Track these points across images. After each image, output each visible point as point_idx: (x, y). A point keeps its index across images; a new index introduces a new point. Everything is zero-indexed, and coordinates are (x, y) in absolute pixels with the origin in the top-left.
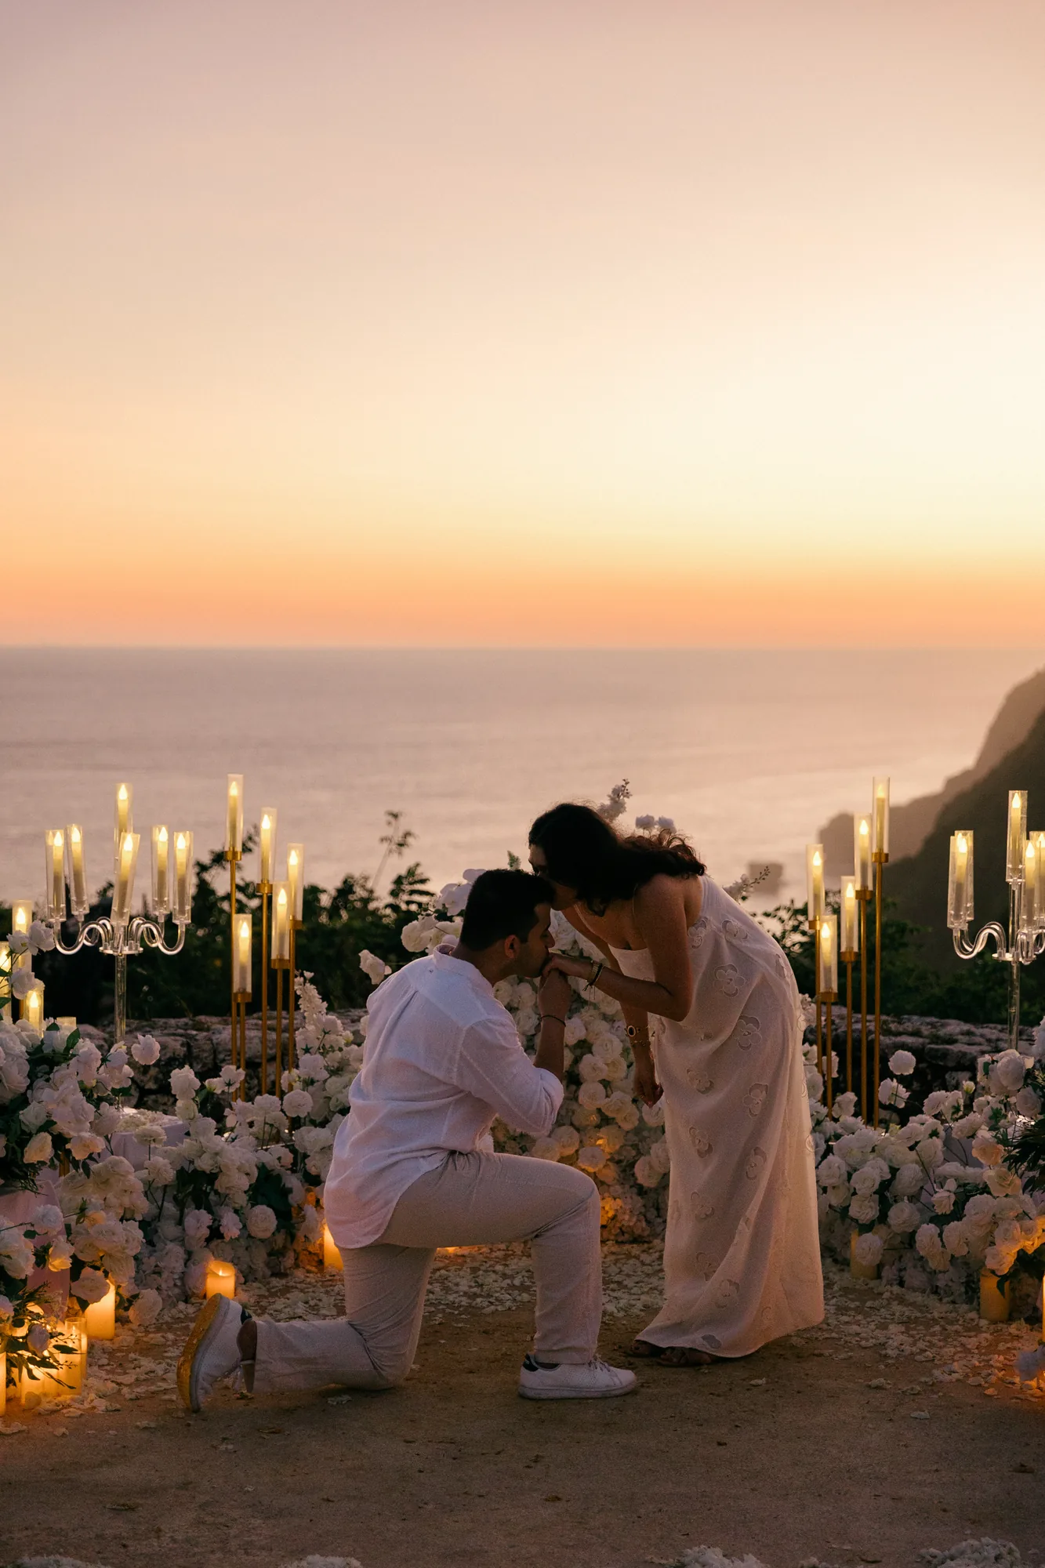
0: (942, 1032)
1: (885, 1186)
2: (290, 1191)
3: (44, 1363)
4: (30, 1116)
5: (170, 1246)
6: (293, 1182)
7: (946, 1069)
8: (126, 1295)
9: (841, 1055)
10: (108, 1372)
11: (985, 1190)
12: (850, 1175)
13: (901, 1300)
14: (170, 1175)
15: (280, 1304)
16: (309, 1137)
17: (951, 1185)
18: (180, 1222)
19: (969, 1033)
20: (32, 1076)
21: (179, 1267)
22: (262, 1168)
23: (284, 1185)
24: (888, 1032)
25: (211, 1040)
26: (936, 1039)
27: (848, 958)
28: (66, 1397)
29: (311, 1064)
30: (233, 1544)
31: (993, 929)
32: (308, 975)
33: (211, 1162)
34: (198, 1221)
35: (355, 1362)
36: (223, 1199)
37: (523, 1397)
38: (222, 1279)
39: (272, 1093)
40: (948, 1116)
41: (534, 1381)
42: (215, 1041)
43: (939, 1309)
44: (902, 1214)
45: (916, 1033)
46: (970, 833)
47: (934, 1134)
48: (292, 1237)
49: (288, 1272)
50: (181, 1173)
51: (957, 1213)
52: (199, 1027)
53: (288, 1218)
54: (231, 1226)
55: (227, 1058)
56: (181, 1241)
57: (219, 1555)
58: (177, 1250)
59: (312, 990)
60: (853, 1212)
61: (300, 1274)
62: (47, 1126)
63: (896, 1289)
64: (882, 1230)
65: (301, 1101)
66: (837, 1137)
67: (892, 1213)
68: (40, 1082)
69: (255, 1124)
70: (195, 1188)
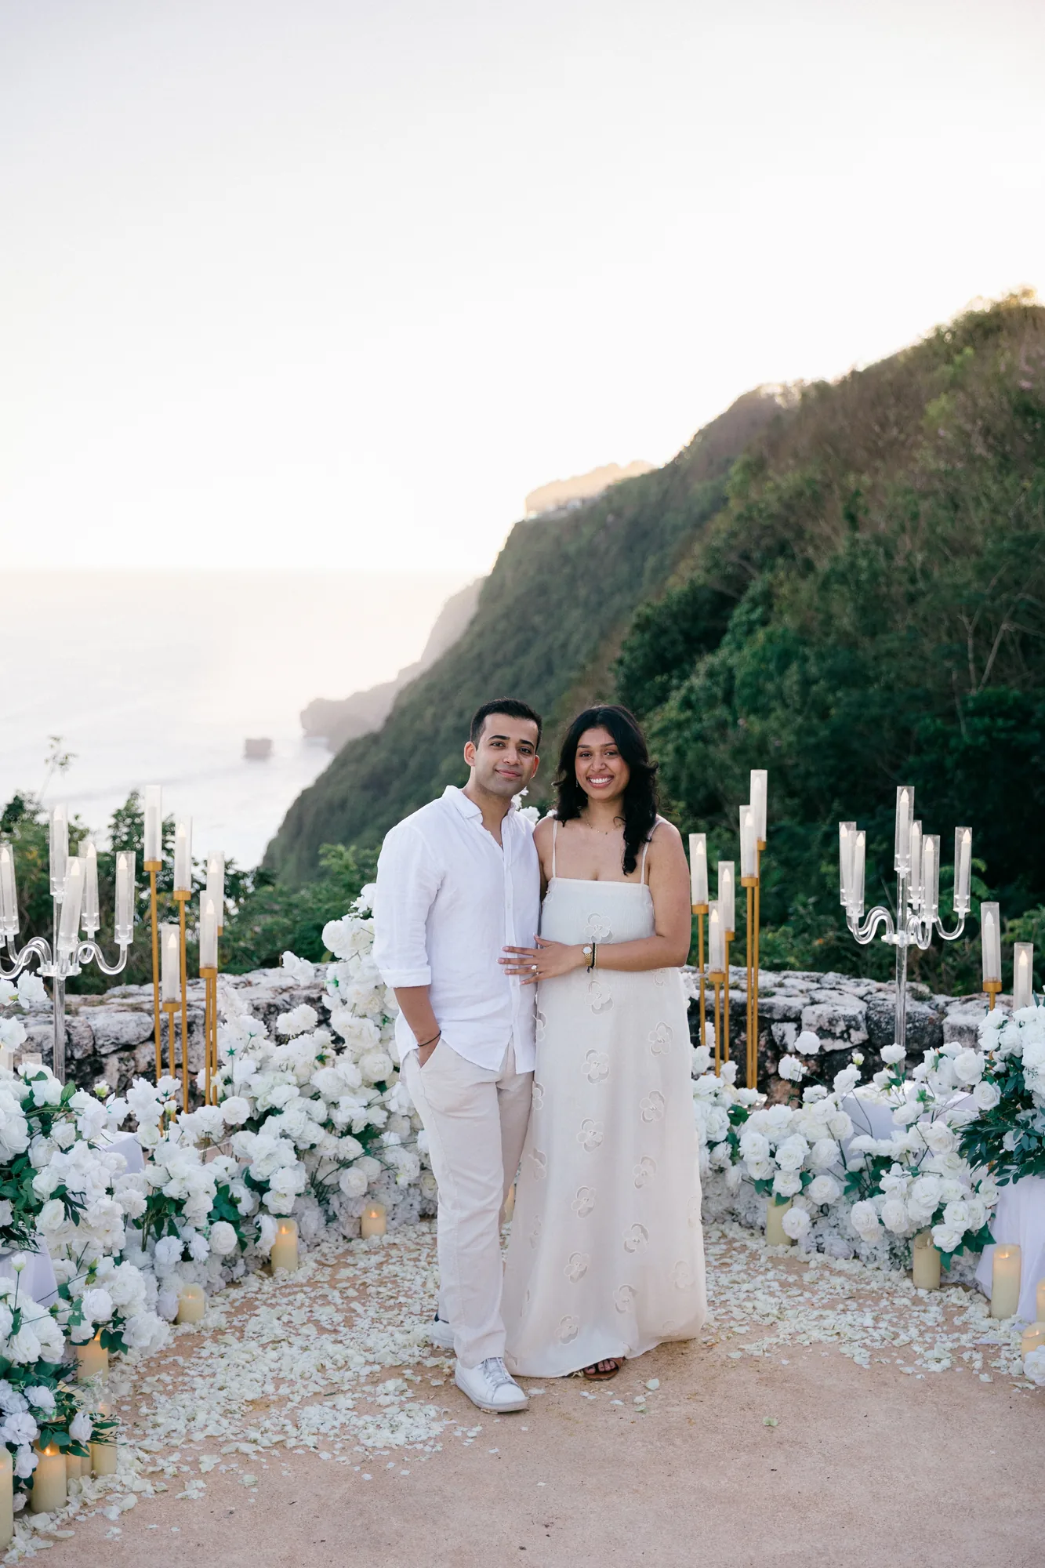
2: (239, 1200)
4: (38, 1183)
7: (774, 1021)
12: (769, 1151)
14: (142, 1206)
16: (246, 1144)
18: (144, 1246)
20: (31, 1134)
22: (216, 1183)
23: (232, 1195)
25: (89, 1026)
31: (883, 914)
33: (179, 1188)
34: (168, 1249)
36: (188, 1222)
42: (93, 1028)
44: (823, 1188)
49: (241, 1279)
50: (149, 1202)
53: (242, 1228)
54: (199, 1247)
55: (106, 1043)
56: (150, 1267)
60: (775, 1186)
61: (253, 1283)
64: (802, 1202)
65: (238, 1109)
66: (740, 1110)
67: (812, 1186)
69: (192, 1137)
70: (158, 1211)
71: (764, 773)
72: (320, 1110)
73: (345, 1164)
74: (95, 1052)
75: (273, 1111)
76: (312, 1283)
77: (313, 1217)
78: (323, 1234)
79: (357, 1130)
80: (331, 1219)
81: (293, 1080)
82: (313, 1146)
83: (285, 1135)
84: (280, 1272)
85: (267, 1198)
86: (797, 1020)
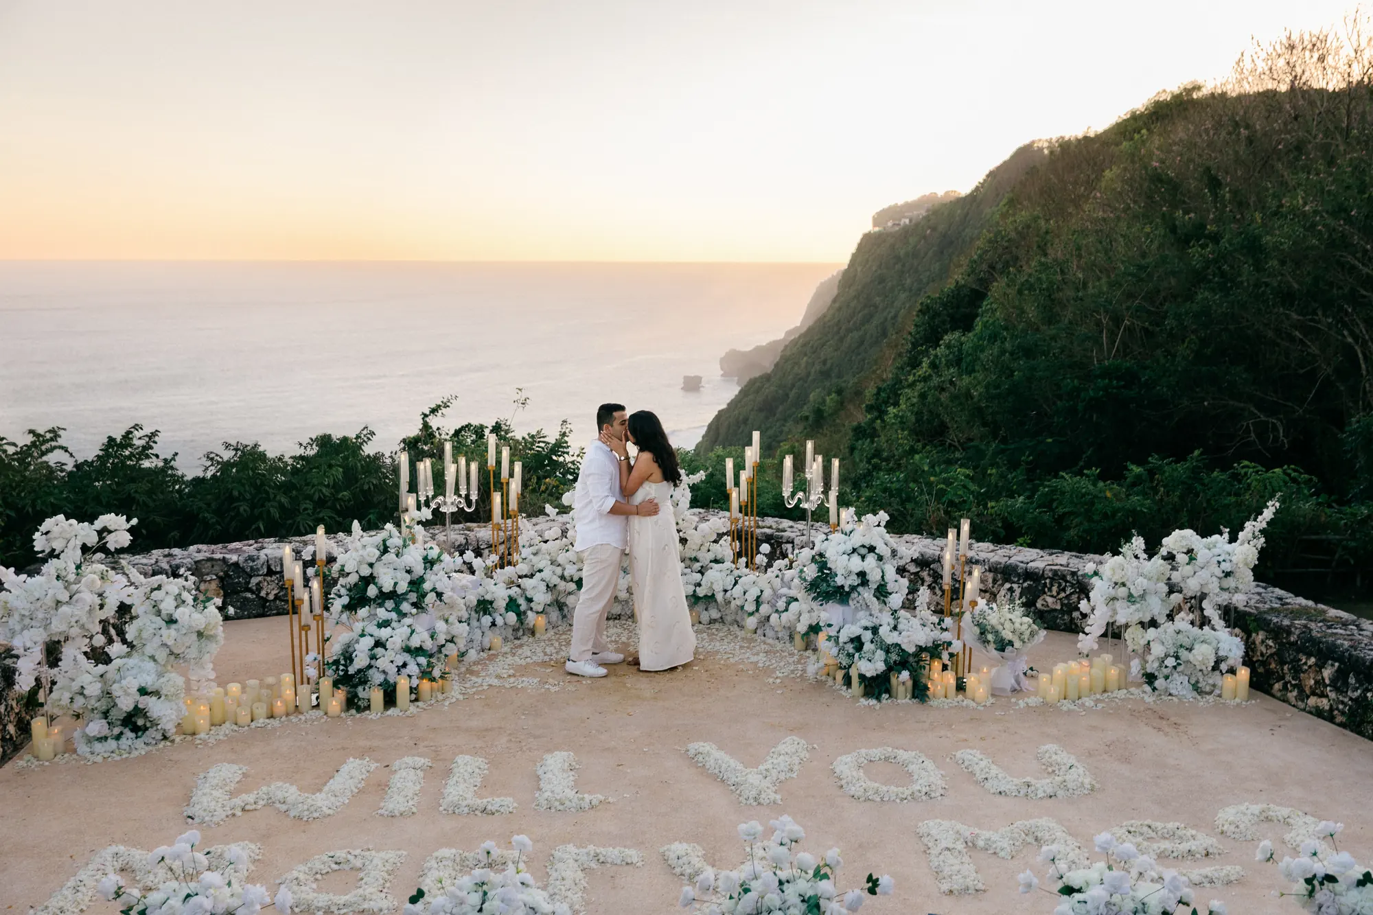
0: (780, 527)
1: (758, 597)
2: (519, 604)
4: (427, 586)
5: (475, 630)
6: (521, 601)
7: (782, 543)
9: (740, 542)
11: (796, 600)
12: (745, 593)
13: (765, 643)
14: (475, 601)
15: (520, 651)
16: (526, 583)
17: (784, 599)
18: (479, 620)
19: (792, 527)
20: (425, 569)
21: (480, 638)
22: (509, 596)
23: (516, 602)
24: (758, 527)
26: (778, 530)
27: (743, 504)
29: (526, 552)
30: (524, 748)
31: (800, 495)
32: (524, 515)
33: (491, 596)
34: (487, 620)
36: (495, 610)
38: (496, 642)
39: (510, 566)
40: (783, 568)
42: (477, 537)
43: (779, 646)
44: (764, 609)
45: (770, 527)
46: (792, 456)
47: (777, 576)
48: (523, 623)
49: (520, 636)
50: (478, 601)
51: (786, 610)
52: (469, 529)
53: (520, 615)
54: (499, 621)
56: (480, 628)
58: (479, 632)
59: (525, 520)
60: (746, 608)
61: (525, 638)
62: (434, 590)
63: (763, 638)
64: (757, 615)
65: (523, 568)
66: (740, 577)
67: (761, 608)
68: (428, 571)
69: (505, 578)
70: (484, 606)
71: (758, 433)
72: (559, 571)
73: (570, 593)
74: (478, 548)
75: (540, 571)
76: (549, 640)
77: (555, 614)
78: (560, 623)
79: (575, 579)
80: (564, 617)
81: (548, 558)
82: (555, 586)
83: (543, 580)
84: (537, 635)
85: (532, 605)
86: (792, 542)
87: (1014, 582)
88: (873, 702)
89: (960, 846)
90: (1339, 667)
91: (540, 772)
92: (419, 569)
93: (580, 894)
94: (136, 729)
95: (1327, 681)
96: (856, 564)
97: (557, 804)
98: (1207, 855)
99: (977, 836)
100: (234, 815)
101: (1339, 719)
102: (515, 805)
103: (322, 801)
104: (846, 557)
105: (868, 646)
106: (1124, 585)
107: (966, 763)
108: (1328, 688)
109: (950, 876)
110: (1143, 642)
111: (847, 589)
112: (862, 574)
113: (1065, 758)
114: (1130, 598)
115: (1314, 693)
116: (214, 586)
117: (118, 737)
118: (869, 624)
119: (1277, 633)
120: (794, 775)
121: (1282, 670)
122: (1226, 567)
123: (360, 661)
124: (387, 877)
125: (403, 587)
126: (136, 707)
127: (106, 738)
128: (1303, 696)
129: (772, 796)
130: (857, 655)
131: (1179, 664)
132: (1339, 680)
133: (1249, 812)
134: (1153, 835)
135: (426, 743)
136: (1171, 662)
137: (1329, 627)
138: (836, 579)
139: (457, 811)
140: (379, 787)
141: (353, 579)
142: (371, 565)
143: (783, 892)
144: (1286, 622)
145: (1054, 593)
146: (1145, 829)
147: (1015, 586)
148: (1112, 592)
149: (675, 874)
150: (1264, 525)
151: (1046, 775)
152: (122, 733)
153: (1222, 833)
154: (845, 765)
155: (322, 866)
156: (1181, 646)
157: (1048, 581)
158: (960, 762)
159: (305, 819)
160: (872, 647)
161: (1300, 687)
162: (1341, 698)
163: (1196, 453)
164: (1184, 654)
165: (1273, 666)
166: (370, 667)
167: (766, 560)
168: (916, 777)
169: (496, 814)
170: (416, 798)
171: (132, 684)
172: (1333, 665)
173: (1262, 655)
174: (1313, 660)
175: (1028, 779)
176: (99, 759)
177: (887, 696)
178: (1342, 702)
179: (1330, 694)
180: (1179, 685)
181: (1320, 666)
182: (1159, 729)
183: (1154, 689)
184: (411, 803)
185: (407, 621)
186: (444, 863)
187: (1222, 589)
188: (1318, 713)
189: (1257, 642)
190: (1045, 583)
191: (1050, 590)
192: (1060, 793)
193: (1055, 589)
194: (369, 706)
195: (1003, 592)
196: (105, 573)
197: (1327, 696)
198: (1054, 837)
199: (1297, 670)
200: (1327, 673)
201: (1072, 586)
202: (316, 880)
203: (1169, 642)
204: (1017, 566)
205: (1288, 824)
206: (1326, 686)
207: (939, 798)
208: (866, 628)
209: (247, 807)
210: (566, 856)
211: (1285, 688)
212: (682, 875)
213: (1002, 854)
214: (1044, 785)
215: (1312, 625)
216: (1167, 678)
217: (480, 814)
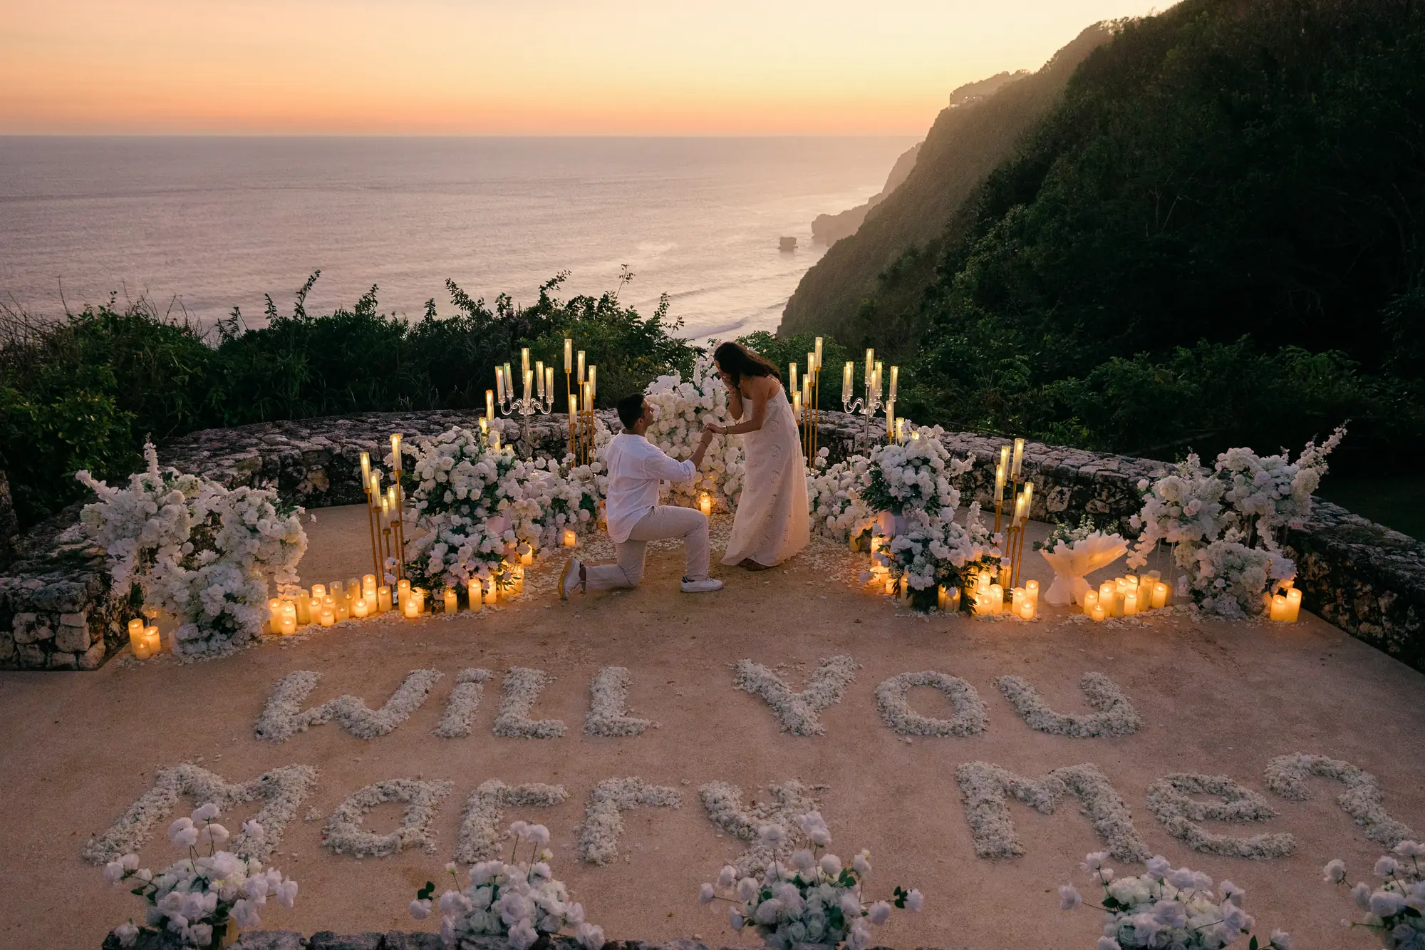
0: (843, 423)
1: (816, 498)
2: (595, 501)
3: (510, 583)
4: (499, 492)
5: (551, 527)
6: (595, 498)
7: (844, 438)
8: (536, 549)
10: (532, 581)
11: (852, 504)
13: (822, 543)
14: (550, 502)
17: (840, 502)
18: (554, 517)
19: (853, 423)
20: (499, 475)
21: (555, 535)
23: (592, 499)
24: (821, 422)
26: (840, 426)
28: (518, 594)
30: (582, 660)
31: (859, 402)
33: (565, 495)
34: (561, 518)
35: (621, 579)
36: (569, 508)
37: (682, 592)
38: (570, 538)
39: (585, 463)
40: (841, 471)
41: (686, 586)
42: (562, 429)
43: (834, 546)
44: (822, 510)
45: (833, 423)
46: (852, 363)
47: (835, 478)
48: (596, 519)
49: (595, 532)
50: (553, 500)
51: (842, 512)
52: (555, 421)
53: (593, 511)
54: (573, 518)
56: (555, 524)
57: (578, 664)
58: (553, 528)
61: (599, 533)
62: (506, 496)
63: (819, 536)
65: (597, 466)
67: (819, 509)
68: (502, 477)
69: (580, 476)
70: (559, 504)
71: (821, 339)
74: (562, 439)
86: (853, 438)
87: (1064, 486)
88: (921, 615)
89: (998, 798)
90: (1397, 599)
91: (593, 689)
92: (493, 476)
93: (615, 841)
94: (224, 631)
95: (1383, 610)
96: (909, 476)
97: (605, 729)
98: (1256, 818)
99: (1017, 785)
100: (300, 731)
101: (1394, 649)
102: (566, 728)
103: (383, 718)
104: (900, 469)
105: (918, 559)
106: (1177, 504)
107: (1010, 691)
108: (1384, 618)
109: (988, 837)
110: (1192, 560)
111: (900, 499)
112: (915, 487)
113: (1111, 689)
114: (1183, 519)
115: (1367, 620)
116: (320, 475)
117: (208, 639)
118: (920, 537)
119: (1333, 556)
120: (838, 700)
121: (1335, 592)
122: (1284, 489)
123: (435, 566)
124: (431, 813)
125: (477, 494)
126: (223, 612)
127: (196, 640)
128: (1355, 620)
129: (816, 726)
130: (907, 567)
131: (1229, 586)
132: (1396, 612)
133: (1300, 765)
134: (1200, 789)
135: (492, 650)
136: (1219, 583)
137: (1388, 553)
138: (890, 490)
139: (509, 733)
140: (440, 701)
141: (430, 485)
142: (447, 472)
143: (805, 898)
144: (1343, 546)
145: (1104, 498)
146: (1191, 782)
147: (1065, 489)
148: (1164, 510)
149: (711, 820)
150: (1329, 451)
151: (1089, 709)
152: (211, 635)
153: (1272, 789)
154: (890, 688)
155: (371, 800)
156: (1232, 567)
157: (1098, 486)
158: (1004, 689)
159: (366, 738)
160: (922, 559)
161: (1353, 613)
162: (1397, 629)
163: (1245, 336)
164: (1234, 575)
165: (1325, 587)
166: (444, 571)
167: (825, 462)
168: (958, 706)
169: (547, 737)
170: (472, 715)
171: (218, 591)
172: (1391, 596)
173: (1314, 575)
174: (1368, 588)
175: (1071, 716)
176: (190, 660)
177: (935, 608)
178: (1398, 633)
179: (1385, 623)
180: (1227, 604)
181: (1377, 594)
182: (1207, 655)
183: (1201, 607)
184: (467, 722)
185: (480, 526)
186: (486, 800)
187: (1277, 511)
188: (1370, 640)
189: (1310, 563)
190: (1096, 488)
191: (1100, 495)
192: (1104, 731)
193: (1104, 494)
194: (444, 607)
195: (1053, 495)
196: (194, 483)
197: (1382, 624)
198: (1096, 790)
199: (1351, 595)
200: (1383, 602)
201: (1122, 492)
202: (363, 813)
203: (1219, 561)
204: (1068, 470)
205: (1342, 780)
206: (1381, 614)
207: (981, 734)
208: (916, 541)
209: (314, 722)
210: (605, 794)
211: (1336, 610)
212: (718, 820)
213: (1042, 808)
214: (1087, 719)
215: (1370, 550)
216: (1214, 596)
217: (530, 737)
